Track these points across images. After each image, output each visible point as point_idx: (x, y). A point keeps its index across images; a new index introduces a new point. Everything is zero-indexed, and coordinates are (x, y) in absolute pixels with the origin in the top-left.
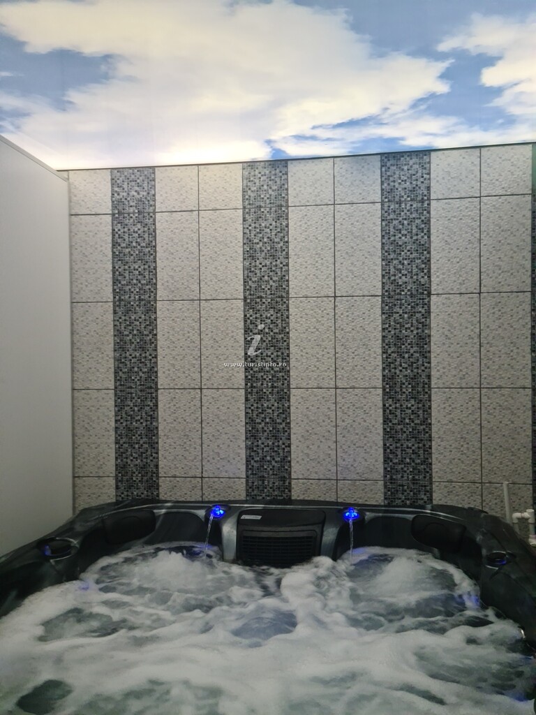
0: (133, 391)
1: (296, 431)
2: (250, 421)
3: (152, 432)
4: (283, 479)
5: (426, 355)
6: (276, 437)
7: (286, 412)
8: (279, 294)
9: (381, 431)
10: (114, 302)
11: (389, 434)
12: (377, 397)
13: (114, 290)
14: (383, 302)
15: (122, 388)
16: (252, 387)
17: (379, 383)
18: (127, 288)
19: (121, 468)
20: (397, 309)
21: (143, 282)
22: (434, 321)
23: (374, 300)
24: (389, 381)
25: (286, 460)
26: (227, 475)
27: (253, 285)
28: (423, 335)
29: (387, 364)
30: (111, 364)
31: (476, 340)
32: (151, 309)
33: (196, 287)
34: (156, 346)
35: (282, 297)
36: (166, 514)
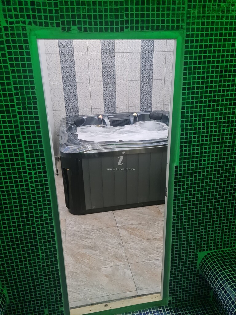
0: (68, 83)
1: (117, 94)
2: (105, 91)
3: (75, 96)
4: (114, 108)
5: (151, 70)
6: (112, 96)
7: (114, 88)
8: (112, 51)
9: (140, 93)
10: (60, 54)
11: (142, 93)
12: (139, 83)
13: (59, 49)
14: (141, 54)
15: (65, 82)
16: (105, 81)
17: (140, 79)
18: (64, 49)
19: (67, 107)
20: (145, 57)
21: (69, 46)
22: (154, 60)
23: (138, 53)
24: (142, 78)
25: (115, 102)
26: (98, 108)
27: (104, 48)
28: (151, 64)
29: (142, 73)
30: (61, 75)
31: (164, 66)
32: (72, 56)
33: (86, 49)
34: (75, 69)
35: (113, 52)
36: (87, 118)
